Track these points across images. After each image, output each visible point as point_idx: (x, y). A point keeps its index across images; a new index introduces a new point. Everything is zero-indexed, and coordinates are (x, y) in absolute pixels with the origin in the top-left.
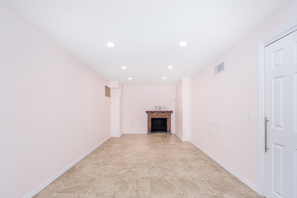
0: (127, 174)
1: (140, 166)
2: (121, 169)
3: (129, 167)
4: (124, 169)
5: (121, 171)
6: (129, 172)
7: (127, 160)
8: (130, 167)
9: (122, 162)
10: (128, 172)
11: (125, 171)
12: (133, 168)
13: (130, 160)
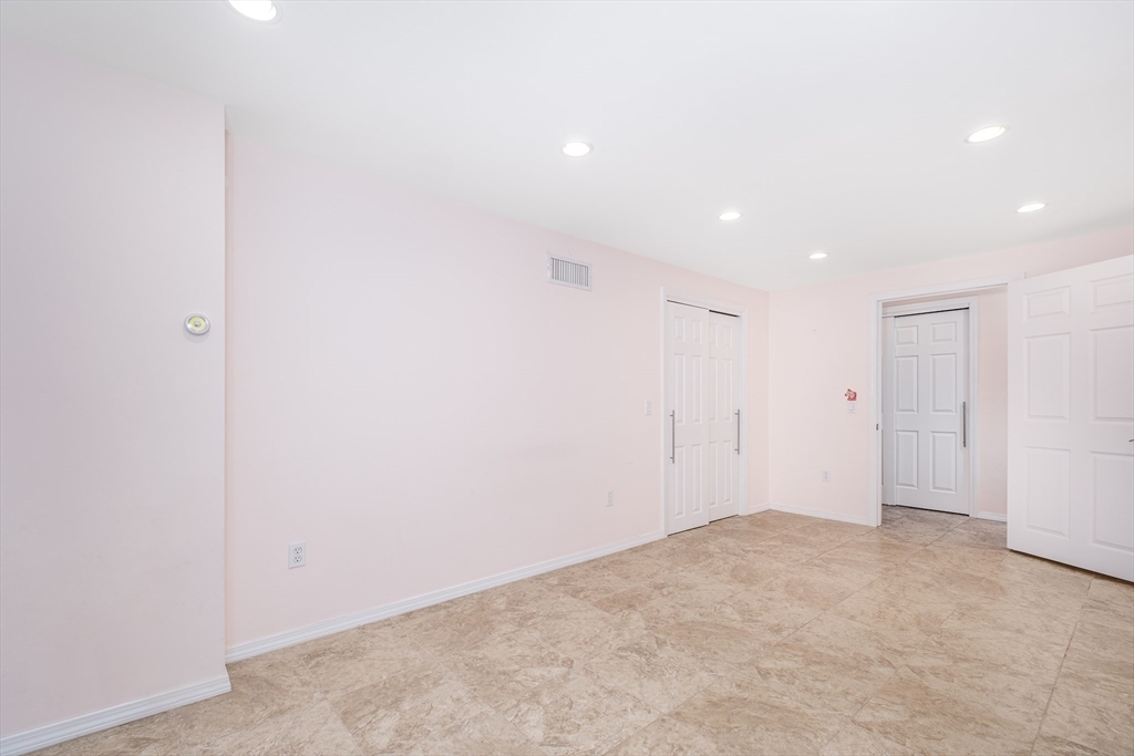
0: (909, 646)
1: (832, 653)
2: (936, 674)
3: (886, 671)
4: (920, 672)
5: (933, 668)
6: (895, 650)
7: (887, 716)
8: (881, 670)
9: (924, 714)
10: (901, 654)
11: (916, 662)
12: (867, 659)
13: (862, 703)
